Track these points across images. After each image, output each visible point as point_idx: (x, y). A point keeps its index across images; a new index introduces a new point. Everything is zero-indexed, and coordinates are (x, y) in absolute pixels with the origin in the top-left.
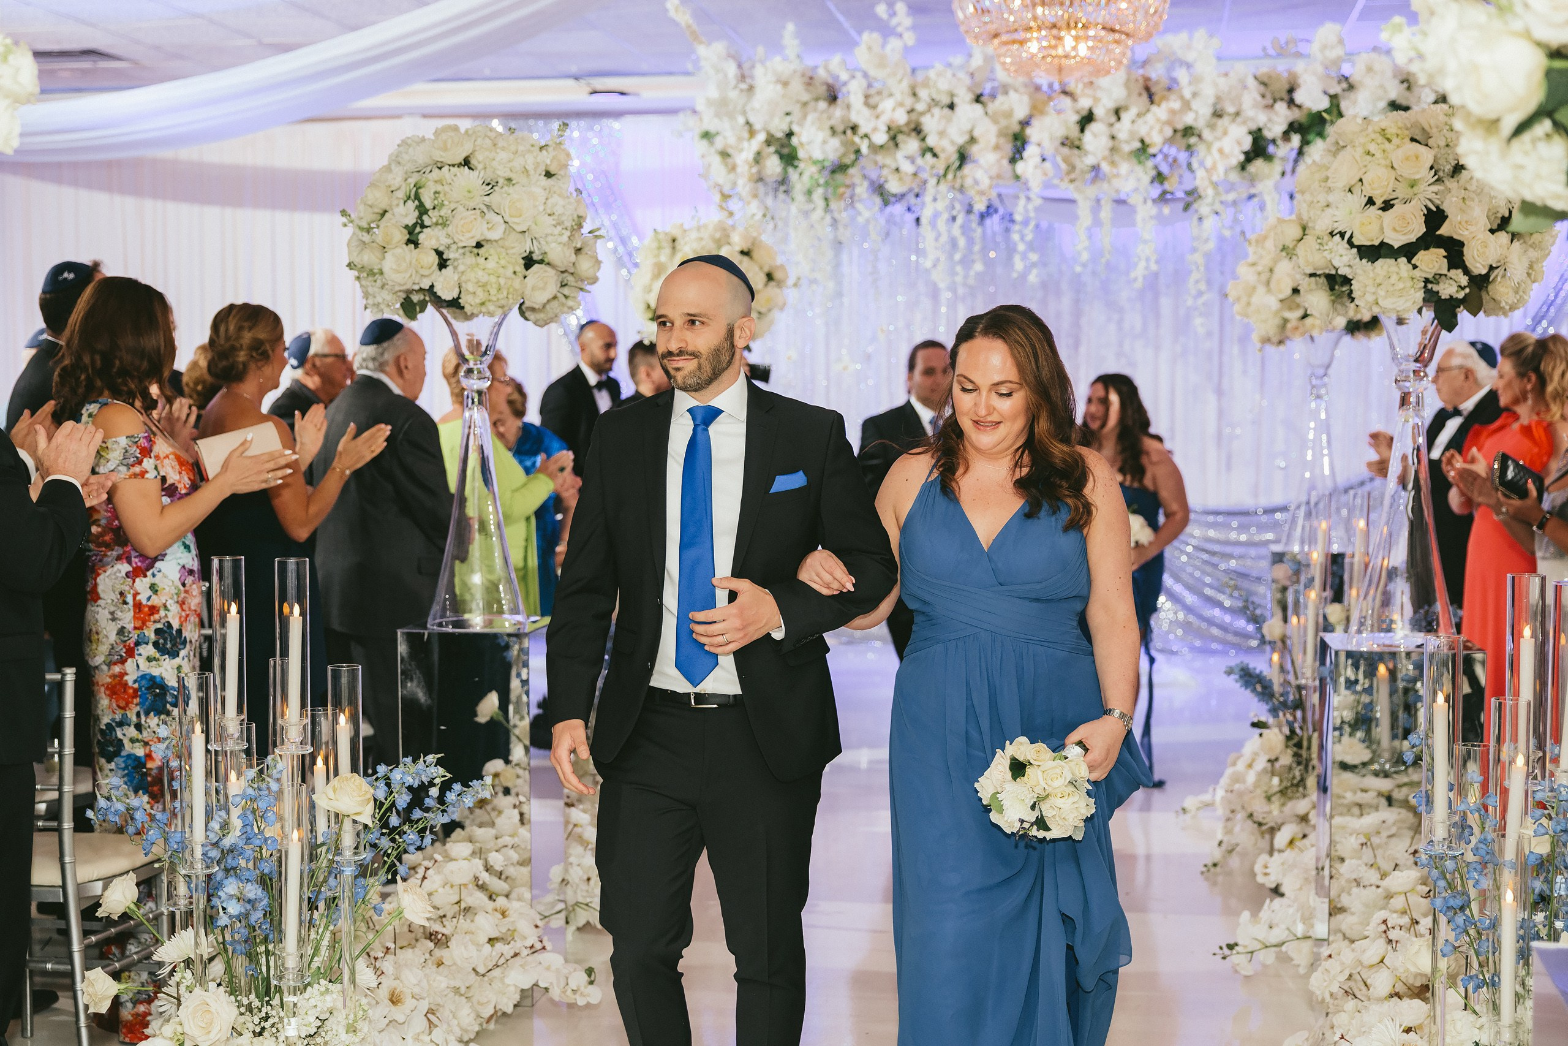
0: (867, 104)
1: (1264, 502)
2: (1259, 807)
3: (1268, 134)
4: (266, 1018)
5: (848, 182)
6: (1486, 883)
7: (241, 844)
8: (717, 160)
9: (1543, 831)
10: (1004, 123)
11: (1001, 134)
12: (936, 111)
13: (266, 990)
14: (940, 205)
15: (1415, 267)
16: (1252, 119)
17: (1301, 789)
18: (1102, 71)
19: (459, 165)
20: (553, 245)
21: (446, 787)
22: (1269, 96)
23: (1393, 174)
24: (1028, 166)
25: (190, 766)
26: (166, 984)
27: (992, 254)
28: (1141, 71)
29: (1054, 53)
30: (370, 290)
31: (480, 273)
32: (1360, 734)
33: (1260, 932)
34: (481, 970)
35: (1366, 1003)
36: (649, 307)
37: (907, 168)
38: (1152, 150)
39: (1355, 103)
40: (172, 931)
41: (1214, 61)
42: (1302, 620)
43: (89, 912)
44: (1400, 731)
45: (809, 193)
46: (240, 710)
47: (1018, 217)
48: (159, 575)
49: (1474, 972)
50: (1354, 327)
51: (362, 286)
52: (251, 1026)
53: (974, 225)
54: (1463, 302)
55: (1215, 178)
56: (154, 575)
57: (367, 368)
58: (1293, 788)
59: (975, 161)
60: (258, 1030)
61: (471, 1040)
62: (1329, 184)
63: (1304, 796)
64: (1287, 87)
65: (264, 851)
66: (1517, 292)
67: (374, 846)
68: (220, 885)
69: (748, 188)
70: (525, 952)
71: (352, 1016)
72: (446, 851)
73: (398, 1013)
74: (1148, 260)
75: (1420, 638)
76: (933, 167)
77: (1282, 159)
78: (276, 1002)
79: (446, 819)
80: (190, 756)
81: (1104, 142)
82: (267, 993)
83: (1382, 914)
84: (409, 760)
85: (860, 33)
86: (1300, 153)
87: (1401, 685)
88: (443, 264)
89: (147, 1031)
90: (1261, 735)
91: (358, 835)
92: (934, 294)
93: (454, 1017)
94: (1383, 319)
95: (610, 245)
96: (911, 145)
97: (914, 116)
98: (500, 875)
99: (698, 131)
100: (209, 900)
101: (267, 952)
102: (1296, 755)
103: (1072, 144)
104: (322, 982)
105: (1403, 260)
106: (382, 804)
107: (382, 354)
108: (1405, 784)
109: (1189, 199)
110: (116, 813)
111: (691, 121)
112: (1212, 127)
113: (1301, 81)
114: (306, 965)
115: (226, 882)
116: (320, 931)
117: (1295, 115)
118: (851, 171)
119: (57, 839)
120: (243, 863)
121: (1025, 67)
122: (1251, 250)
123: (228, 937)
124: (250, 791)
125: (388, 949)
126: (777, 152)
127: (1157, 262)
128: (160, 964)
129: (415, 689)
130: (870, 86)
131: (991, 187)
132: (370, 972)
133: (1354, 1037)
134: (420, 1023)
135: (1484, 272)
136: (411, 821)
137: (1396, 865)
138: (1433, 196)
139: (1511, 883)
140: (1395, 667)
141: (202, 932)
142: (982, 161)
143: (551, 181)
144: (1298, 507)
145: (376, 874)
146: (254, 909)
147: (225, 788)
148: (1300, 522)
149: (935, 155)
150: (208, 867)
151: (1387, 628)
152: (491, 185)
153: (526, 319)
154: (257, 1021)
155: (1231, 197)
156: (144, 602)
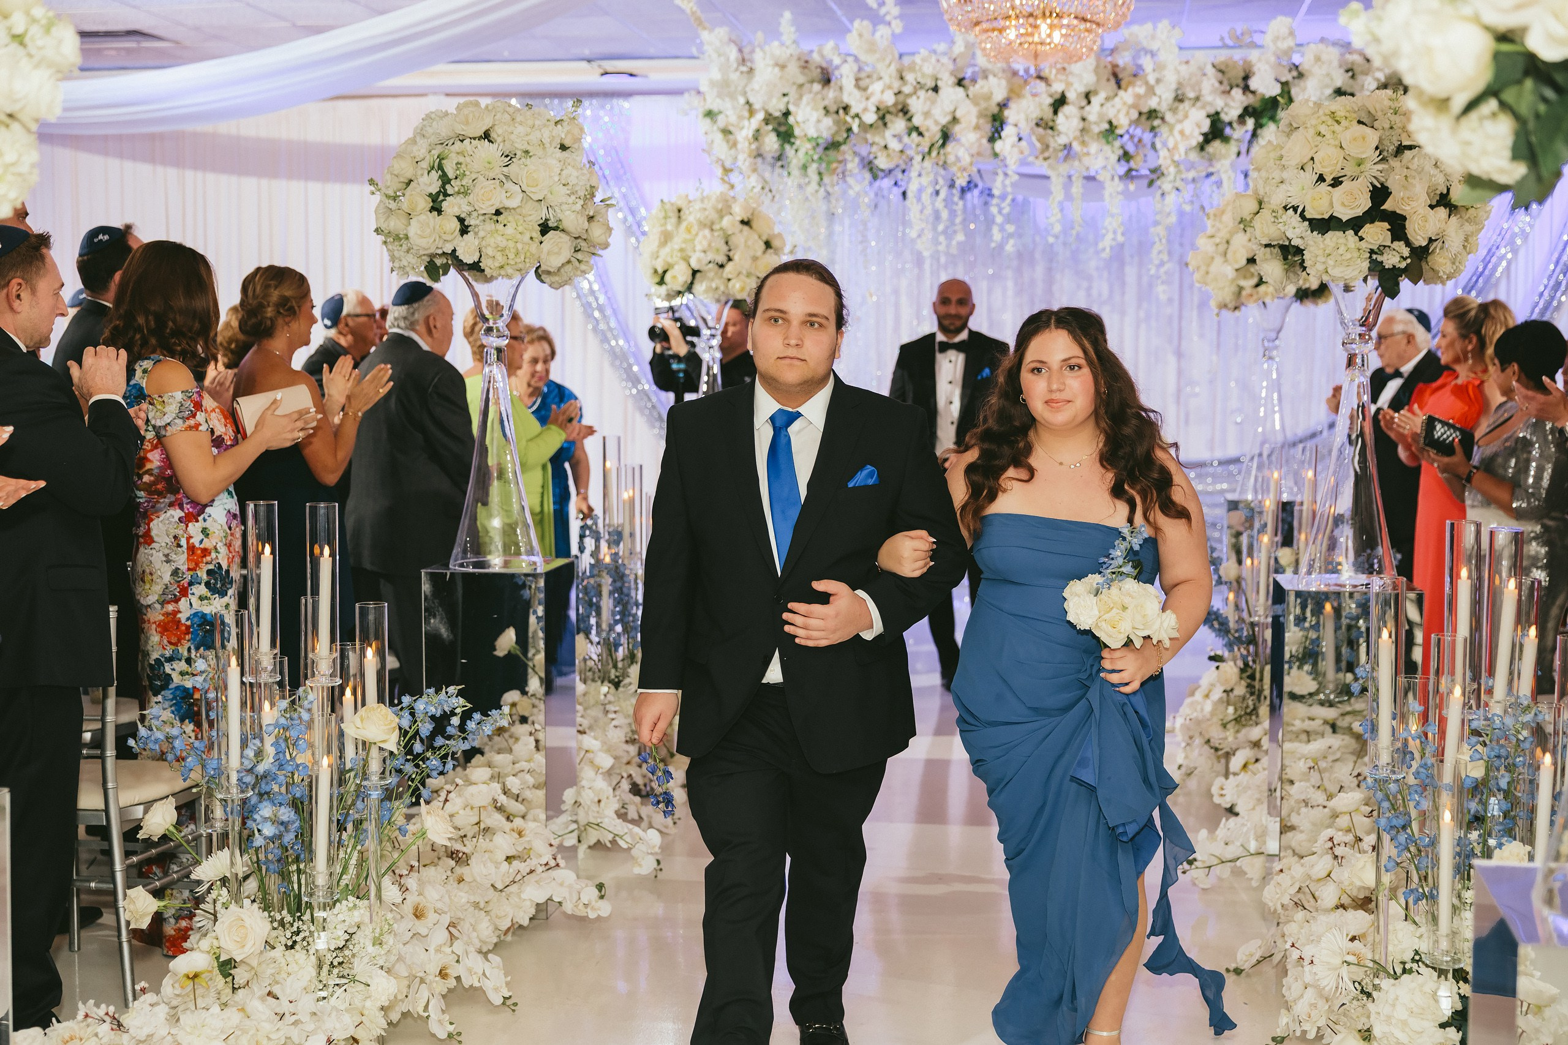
0: (857, 86)
1: (1219, 454)
2: (1216, 734)
3: (1225, 118)
4: (298, 933)
5: (840, 158)
6: (1426, 805)
7: (274, 770)
8: (719, 136)
9: (1478, 756)
10: (983, 105)
11: (981, 115)
12: (922, 93)
13: (298, 907)
14: (925, 180)
15: (1361, 239)
16: (1210, 104)
17: (1254, 717)
18: (1072, 57)
19: (480, 138)
20: (568, 213)
21: (466, 716)
22: (1225, 82)
23: (1341, 154)
24: (1006, 144)
25: (226, 697)
26: (204, 901)
27: (972, 226)
28: (1109, 59)
29: (1030, 40)
30: (396, 254)
31: (499, 238)
32: (1307, 667)
33: (1218, 849)
34: (500, 886)
35: (1314, 914)
36: (656, 271)
37: (894, 145)
38: (1119, 131)
39: (1304, 90)
40: (210, 852)
41: (1177, 50)
42: (1256, 562)
43: (130, 834)
44: (1344, 665)
45: (805, 167)
46: (273, 645)
47: (996, 192)
48: (209, 520)
49: (1414, 886)
50: (1303, 295)
51: (388, 250)
52: (283, 940)
53: (956, 199)
54: (1405, 271)
55: (1176, 158)
56: (205, 520)
57: (398, 327)
58: (1246, 717)
59: (958, 140)
60: (290, 943)
61: (489, 951)
62: (1283, 162)
63: (1257, 724)
64: (1242, 74)
65: (296, 776)
66: (1454, 263)
67: (399, 771)
68: (254, 809)
69: (747, 163)
70: (540, 869)
71: (378, 930)
72: (466, 775)
73: (421, 927)
74: (1115, 232)
75: (1363, 579)
76: (918, 145)
77: (1237, 140)
78: (307, 917)
79: (466, 746)
80: (226, 688)
81: (1076, 123)
82: (299, 909)
83: (1329, 832)
84: (432, 691)
85: (852, 21)
86: (1254, 135)
87: (1345, 622)
88: (464, 230)
89: (185, 945)
90: (1217, 668)
91: (384, 761)
92: (919, 261)
93: (474, 930)
94: (1332, 286)
95: (620, 215)
96: (899, 125)
97: (901, 98)
98: (517, 798)
99: (701, 111)
100: (244, 823)
101: (299, 871)
102: (1249, 686)
103: (1046, 125)
104: (350, 898)
105: (1351, 232)
106: (406, 732)
107: (413, 314)
108: (1348, 713)
109: (1154, 176)
110: (156, 741)
111: (696, 101)
112: (1174, 110)
113: (1255, 69)
114: (335, 883)
115: (261, 806)
116: (349, 850)
117: (1250, 100)
118: (843, 148)
119: (100, 766)
120: (276, 788)
121: (1005, 53)
122: (1209, 223)
123: (262, 857)
124: (283, 721)
125: (412, 867)
126: (775, 130)
127: (1123, 234)
128: (199, 883)
129: (438, 625)
130: (860, 69)
131: (971, 164)
132: (396, 888)
133: (1304, 945)
134: (442, 936)
135: (1424, 244)
136: (434, 748)
137: (1342, 787)
138: (1378, 174)
139: (1449, 804)
140: (1340, 605)
141: (237, 852)
142: (963, 140)
143: (565, 154)
144: (1252, 458)
145: (401, 798)
146: (287, 830)
147: (260, 718)
148: (1254, 472)
149: (920, 134)
150: (242, 792)
151: (1332, 568)
152: (509, 157)
153: (542, 281)
154: (289, 935)
155: (1191, 175)
156: (197, 545)
